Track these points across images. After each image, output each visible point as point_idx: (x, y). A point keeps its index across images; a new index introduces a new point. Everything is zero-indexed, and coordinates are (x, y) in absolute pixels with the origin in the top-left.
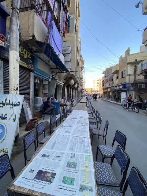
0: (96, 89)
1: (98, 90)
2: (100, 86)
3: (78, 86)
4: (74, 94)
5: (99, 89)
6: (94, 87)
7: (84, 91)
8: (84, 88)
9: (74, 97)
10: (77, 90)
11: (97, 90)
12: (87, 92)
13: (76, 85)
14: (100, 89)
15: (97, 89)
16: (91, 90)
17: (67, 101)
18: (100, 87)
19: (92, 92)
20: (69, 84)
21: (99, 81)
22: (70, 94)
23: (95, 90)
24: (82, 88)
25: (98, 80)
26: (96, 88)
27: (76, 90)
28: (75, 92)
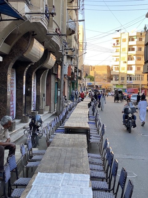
0: (124, 70)
1: (132, 72)
2: (139, 59)
3: (59, 63)
4: (43, 90)
5: (134, 68)
6: (118, 63)
7: (80, 78)
8: (79, 68)
9: (43, 104)
10: (56, 75)
11: (130, 72)
12: (92, 79)
13: (52, 60)
14: (138, 69)
15: (130, 68)
16: (105, 72)
17: (17, 121)
18: (139, 62)
19: (110, 79)
20: (23, 57)
21: (136, 40)
22: (29, 93)
23: (122, 71)
24: (73, 68)
25: (131, 39)
26: (125, 66)
27: (53, 78)
28: (48, 85)
